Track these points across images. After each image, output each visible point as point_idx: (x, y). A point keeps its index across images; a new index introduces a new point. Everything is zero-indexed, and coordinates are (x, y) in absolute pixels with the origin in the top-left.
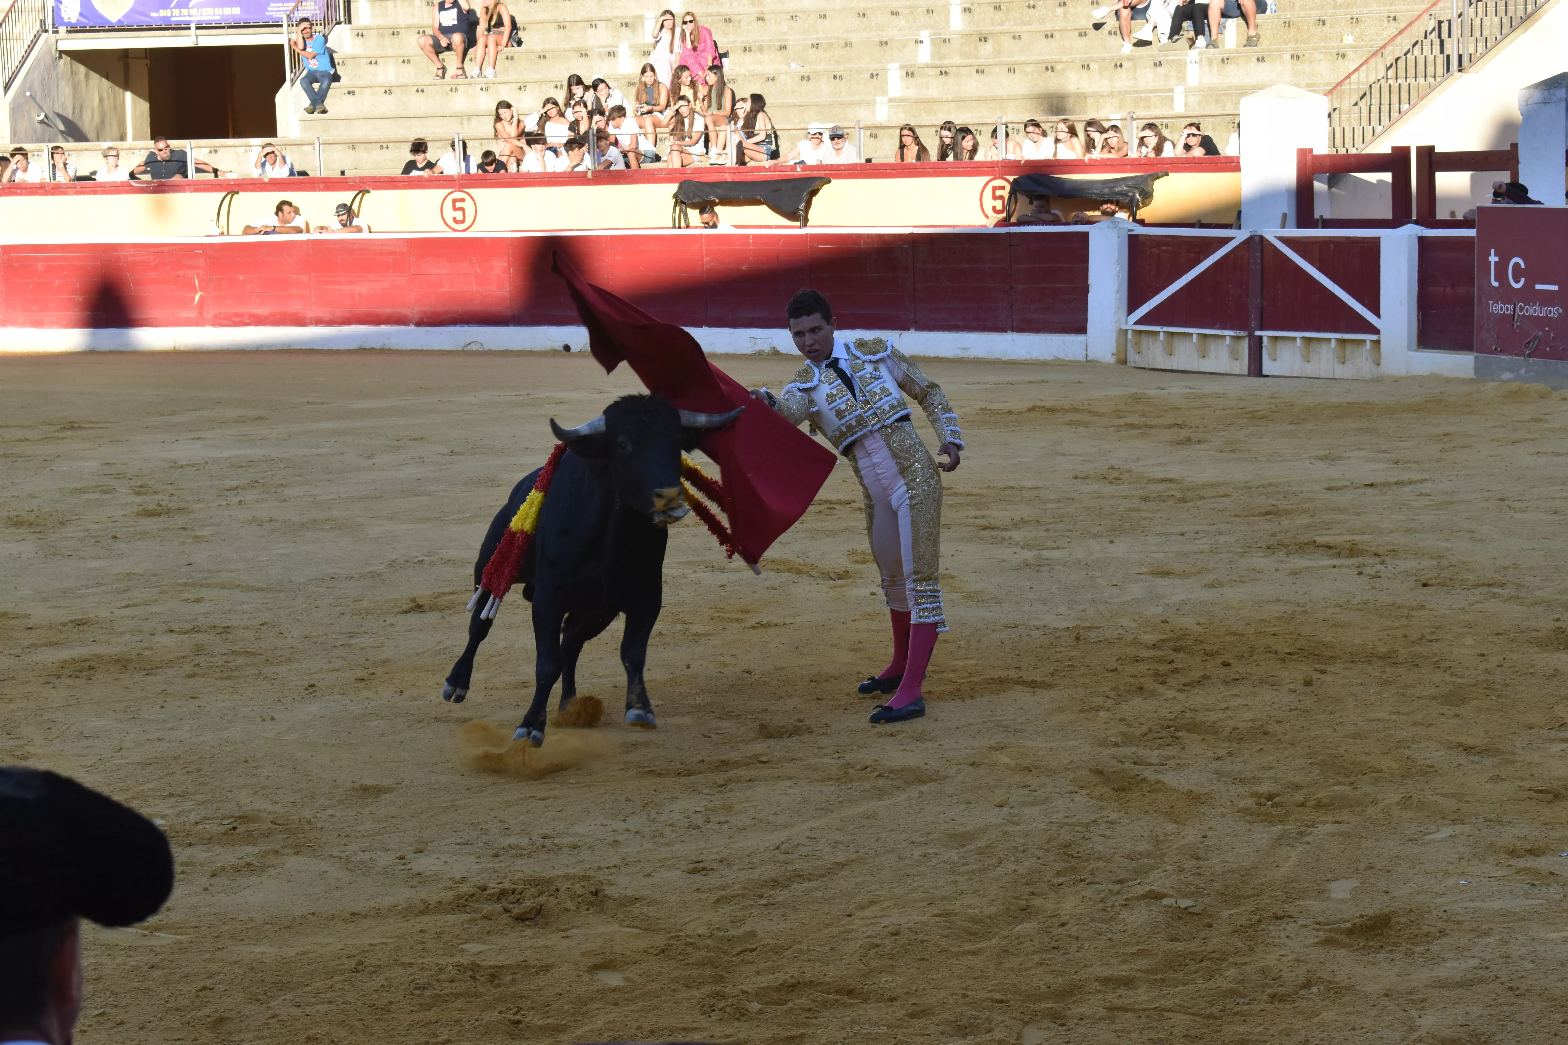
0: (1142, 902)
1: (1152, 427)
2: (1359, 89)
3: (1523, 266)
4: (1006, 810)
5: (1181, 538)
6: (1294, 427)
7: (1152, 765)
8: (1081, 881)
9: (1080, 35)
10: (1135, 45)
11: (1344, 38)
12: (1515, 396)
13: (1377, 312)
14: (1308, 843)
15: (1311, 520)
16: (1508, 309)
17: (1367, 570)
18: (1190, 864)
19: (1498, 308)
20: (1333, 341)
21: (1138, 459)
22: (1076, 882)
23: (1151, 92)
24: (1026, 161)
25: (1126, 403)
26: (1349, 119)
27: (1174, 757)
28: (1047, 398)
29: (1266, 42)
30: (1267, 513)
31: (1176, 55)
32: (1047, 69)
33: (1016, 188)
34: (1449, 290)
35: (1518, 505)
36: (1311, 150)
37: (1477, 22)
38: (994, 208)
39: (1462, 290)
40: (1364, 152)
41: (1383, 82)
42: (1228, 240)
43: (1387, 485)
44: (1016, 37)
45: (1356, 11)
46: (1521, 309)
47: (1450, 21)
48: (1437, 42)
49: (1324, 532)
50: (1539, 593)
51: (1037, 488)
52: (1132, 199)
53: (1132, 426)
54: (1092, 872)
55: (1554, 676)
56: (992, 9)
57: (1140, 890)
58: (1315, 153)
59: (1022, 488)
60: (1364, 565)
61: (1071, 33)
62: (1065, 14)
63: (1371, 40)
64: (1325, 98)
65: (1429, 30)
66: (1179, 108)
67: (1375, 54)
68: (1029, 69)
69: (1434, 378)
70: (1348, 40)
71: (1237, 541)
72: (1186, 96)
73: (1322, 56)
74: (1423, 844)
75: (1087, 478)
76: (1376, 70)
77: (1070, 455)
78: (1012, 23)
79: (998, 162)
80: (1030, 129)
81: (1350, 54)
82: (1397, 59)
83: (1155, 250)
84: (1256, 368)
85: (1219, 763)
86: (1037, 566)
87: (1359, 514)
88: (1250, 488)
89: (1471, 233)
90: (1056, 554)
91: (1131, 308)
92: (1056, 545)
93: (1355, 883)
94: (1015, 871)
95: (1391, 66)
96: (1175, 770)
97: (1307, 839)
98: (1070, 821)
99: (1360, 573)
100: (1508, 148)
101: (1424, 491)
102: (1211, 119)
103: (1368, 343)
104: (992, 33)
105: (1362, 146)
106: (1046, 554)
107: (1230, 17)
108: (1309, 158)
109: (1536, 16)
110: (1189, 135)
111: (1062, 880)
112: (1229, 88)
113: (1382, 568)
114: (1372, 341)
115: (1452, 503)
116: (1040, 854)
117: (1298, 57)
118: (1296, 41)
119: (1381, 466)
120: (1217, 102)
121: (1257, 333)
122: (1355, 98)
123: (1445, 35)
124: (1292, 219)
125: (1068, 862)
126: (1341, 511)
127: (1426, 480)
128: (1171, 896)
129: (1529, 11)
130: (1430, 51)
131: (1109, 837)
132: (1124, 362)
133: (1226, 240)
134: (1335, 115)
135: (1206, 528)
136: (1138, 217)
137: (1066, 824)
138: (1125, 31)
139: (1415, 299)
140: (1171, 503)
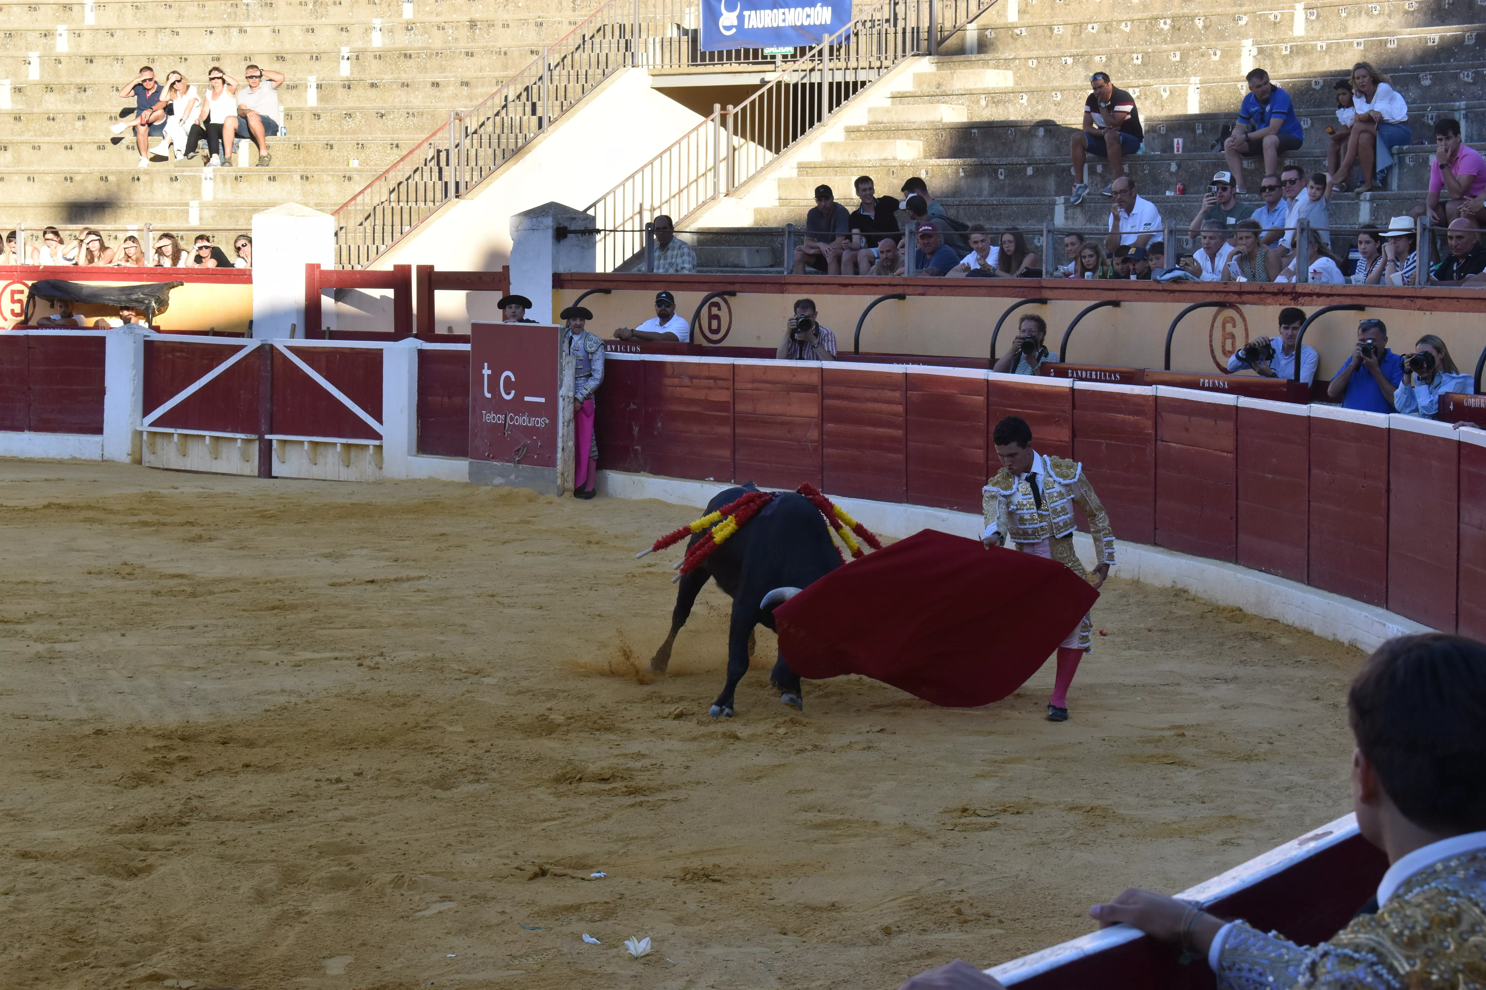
0: (145, 984)
1: (165, 524)
2: (363, 210)
3: (513, 379)
4: (12, 898)
5: (190, 631)
6: (300, 526)
7: (158, 850)
8: (85, 965)
9: (99, 148)
10: (152, 160)
11: (351, 162)
12: (506, 500)
13: (379, 419)
14: (306, 923)
15: (315, 614)
16: (499, 419)
17: (367, 662)
18: (191, 946)
19: (490, 418)
20: (339, 446)
21: (151, 555)
22: (80, 966)
23: (167, 205)
24: (45, 267)
25: (140, 502)
26: (354, 238)
27: (179, 843)
28: (62, 495)
29: (277, 163)
30: (274, 608)
31: (191, 171)
32: (66, 179)
33: (34, 292)
34: (446, 399)
35: (507, 601)
36: (319, 266)
37: (473, 153)
38: (12, 311)
39: (458, 400)
40: (368, 269)
41: (386, 204)
42: (240, 348)
43: (387, 581)
44: (36, 148)
45: (361, 137)
46: (512, 419)
47: (447, 151)
48: (436, 169)
49: (327, 626)
50: (525, 684)
51: (50, 583)
52: (148, 307)
53: (145, 524)
54: (96, 956)
55: (536, 760)
56: (12, 120)
57: (143, 972)
58: (323, 268)
59: (36, 583)
60: (364, 657)
61: (90, 146)
62: (84, 127)
63: (376, 165)
64: (333, 218)
65: (429, 158)
66: (194, 221)
67: (379, 178)
68: (48, 178)
69: (432, 481)
70: (354, 164)
71: (244, 635)
72: (201, 210)
73: (330, 178)
74: (413, 921)
75: (100, 573)
76: (380, 194)
77: (85, 551)
78: (31, 133)
79: (16, 267)
80: (50, 236)
81: (356, 177)
82: (400, 184)
83: (169, 356)
84: (266, 470)
85: (223, 847)
86: (49, 659)
87: (360, 609)
88: (258, 583)
89: (467, 347)
90: (69, 647)
91: (146, 411)
92: (68, 638)
93: (349, 959)
94: (20, 957)
95: (394, 190)
96: (180, 855)
97: (306, 918)
98: (76, 906)
99: (360, 665)
100: (501, 270)
101: (421, 587)
102: (225, 233)
103: (371, 447)
104: (11, 143)
105: (366, 263)
106: (58, 647)
107: (243, 138)
108: (317, 272)
109: (526, 149)
110: (200, 248)
111: (66, 964)
112: (242, 204)
113: (380, 659)
114: (375, 446)
115: (447, 599)
116: (44, 939)
117: (307, 178)
118: (306, 163)
119: (382, 563)
120: (230, 217)
121: (267, 437)
122: (360, 218)
123: (443, 163)
124: (301, 329)
125: (73, 947)
126: (344, 606)
127: (423, 577)
128: (173, 977)
129: (520, 144)
130: (430, 177)
131: (114, 921)
132: (139, 461)
133: (238, 348)
134: (342, 234)
135: (215, 622)
136: (154, 324)
137: (72, 910)
138: (142, 146)
139: (415, 408)
140: (182, 597)
